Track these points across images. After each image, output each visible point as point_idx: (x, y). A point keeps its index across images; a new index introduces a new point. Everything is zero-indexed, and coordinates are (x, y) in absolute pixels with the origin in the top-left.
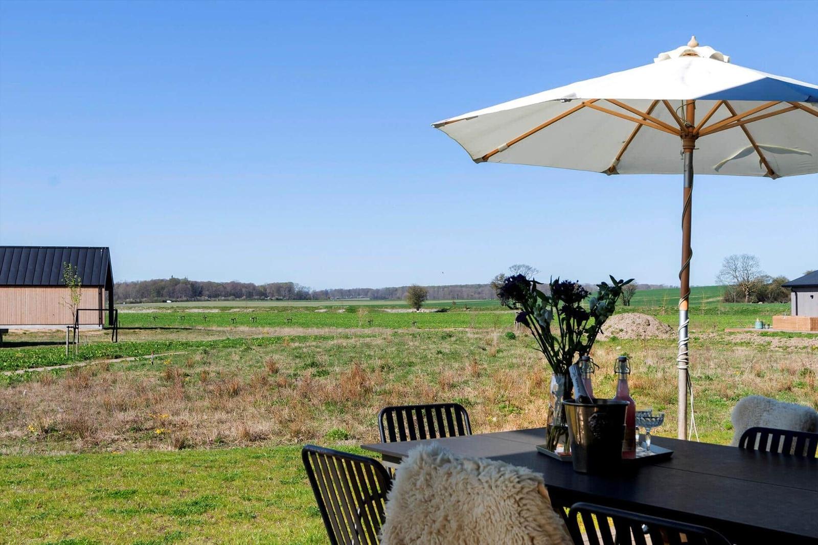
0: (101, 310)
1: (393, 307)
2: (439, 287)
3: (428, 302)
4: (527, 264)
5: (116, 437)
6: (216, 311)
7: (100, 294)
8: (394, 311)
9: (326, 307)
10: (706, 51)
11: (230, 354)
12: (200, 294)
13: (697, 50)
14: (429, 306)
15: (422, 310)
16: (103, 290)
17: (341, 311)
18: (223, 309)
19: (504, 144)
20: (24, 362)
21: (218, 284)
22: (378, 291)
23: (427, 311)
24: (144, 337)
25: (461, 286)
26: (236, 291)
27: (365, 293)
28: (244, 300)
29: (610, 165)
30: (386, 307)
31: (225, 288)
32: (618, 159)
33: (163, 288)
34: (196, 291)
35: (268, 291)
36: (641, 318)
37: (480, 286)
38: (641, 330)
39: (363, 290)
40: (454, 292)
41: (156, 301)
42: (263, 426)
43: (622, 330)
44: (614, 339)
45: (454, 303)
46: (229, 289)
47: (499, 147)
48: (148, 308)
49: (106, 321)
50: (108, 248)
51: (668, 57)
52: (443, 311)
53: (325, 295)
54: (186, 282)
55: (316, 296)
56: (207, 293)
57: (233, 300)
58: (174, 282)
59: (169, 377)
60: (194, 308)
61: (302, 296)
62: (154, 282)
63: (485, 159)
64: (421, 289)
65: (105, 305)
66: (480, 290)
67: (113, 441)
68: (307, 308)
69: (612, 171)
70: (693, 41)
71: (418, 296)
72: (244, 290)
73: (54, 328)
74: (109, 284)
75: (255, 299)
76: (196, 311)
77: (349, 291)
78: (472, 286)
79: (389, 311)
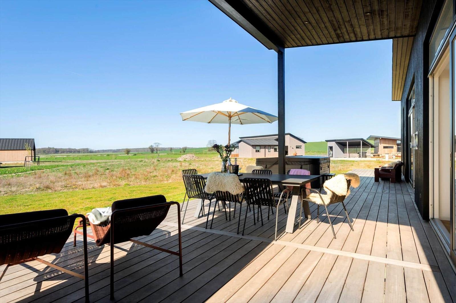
0: (32, 157)
1: (120, 154)
2: (132, 149)
3: (131, 153)
4: (158, 142)
5: (61, 189)
6: (65, 156)
7: (32, 152)
8: (121, 155)
9: (100, 155)
10: (234, 101)
11: (79, 167)
12: (58, 152)
13: (232, 100)
14: (131, 154)
15: (129, 155)
16: (33, 151)
17: (105, 156)
18: (67, 156)
19: (190, 117)
20: (13, 172)
21: (65, 149)
22: (114, 150)
23: (131, 155)
24: (47, 164)
25: (139, 148)
26: (70, 151)
27: (111, 150)
28: (73, 153)
29: (209, 121)
30: (119, 154)
31: (66, 150)
32: (211, 120)
33: (46, 150)
34: (57, 151)
35: (80, 150)
36: (191, 155)
37: (144, 148)
38: (191, 158)
39: (110, 150)
40: (137, 150)
41: (43, 154)
42: (104, 184)
43: (187, 158)
44: (185, 160)
45: (138, 153)
46: (68, 150)
47: (188, 118)
48: (43, 156)
49: (33, 159)
50: (34, 139)
51: (226, 101)
52: (135, 155)
53: (98, 151)
54: (53, 148)
55: (96, 152)
56: (60, 151)
57: (69, 153)
58: (49, 148)
59: (66, 174)
60: (58, 156)
61: (91, 152)
62: (42, 149)
63: (185, 120)
64: (129, 149)
65: (33, 155)
66: (144, 149)
67: (61, 190)
68: (94, 155)
69: (209, 123)
70: (231, 98)
71: (128, 151)
72: (72, 151)
73: (16, 162)
74: (34, 149)
75: (76, 153)
76: (59, 156)
77: (106, 150)
78: (142, 148)
79: (119, 155)
